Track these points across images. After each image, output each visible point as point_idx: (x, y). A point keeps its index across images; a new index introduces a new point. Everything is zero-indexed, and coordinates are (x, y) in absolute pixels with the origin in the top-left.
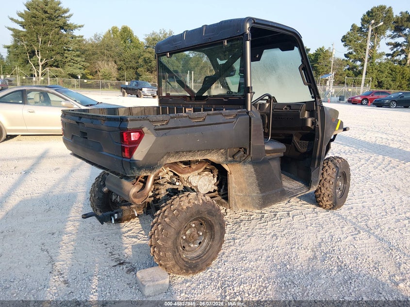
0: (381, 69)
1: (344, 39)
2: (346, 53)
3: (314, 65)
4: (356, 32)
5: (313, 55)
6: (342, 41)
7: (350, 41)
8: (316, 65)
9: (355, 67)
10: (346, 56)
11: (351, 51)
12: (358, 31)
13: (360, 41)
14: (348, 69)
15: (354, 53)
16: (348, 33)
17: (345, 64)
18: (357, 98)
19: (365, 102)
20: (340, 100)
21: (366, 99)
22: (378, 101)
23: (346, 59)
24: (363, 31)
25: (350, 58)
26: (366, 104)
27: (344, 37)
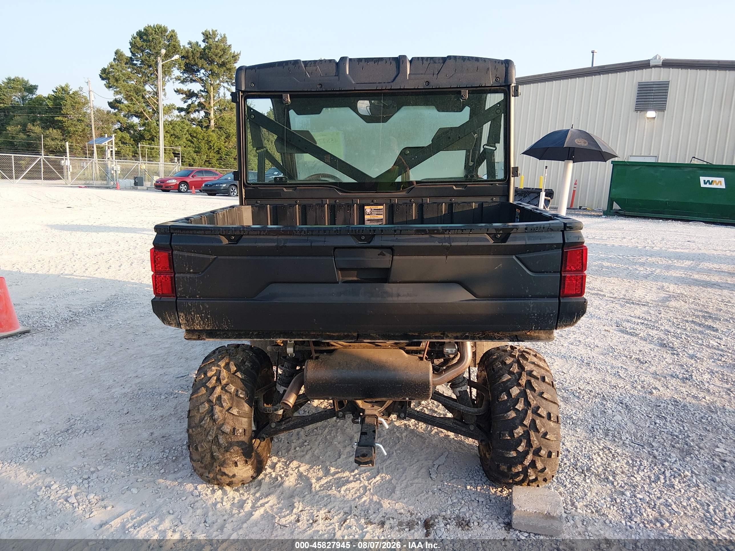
0: (175, 133)
1: (105, 75)
2: (111, 100)
3: (56, 118)
4: (123, 65)
5: (48, 98)
6: (103, 79)
7: (117, 80)
8: (60, 118)
9: (132, 126)
10: (111, 105)
11: (119, 97)
12: (126, 63)
13: (132, 82)
14: (120, 129)
15: (126, 102)
16: (112, 66)
17: (114, 119)
18: (170, 181)
19: (183, 187)
20: (136, 184)
21: (185, 183)
22: (211, 186)
23: (112, 110)
24: (136, 64)
25: (120, 110)
26: (186, 192)
27: (104, 71)
